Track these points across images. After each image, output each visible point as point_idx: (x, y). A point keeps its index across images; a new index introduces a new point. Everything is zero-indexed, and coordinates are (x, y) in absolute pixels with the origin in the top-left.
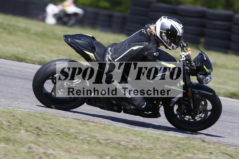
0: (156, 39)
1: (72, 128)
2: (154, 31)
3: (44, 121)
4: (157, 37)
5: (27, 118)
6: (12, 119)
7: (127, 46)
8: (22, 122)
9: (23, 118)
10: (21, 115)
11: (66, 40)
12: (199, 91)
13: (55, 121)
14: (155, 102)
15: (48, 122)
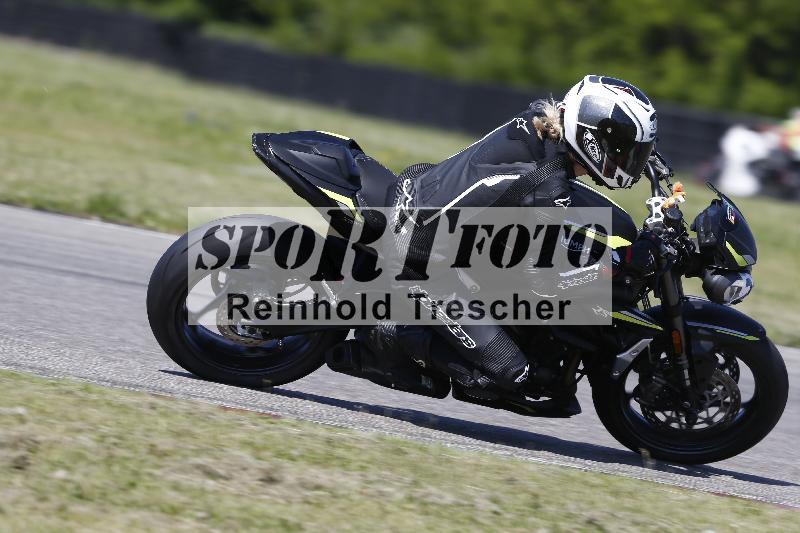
0: (563, 150)
1: (707, 525)
2: (557, 126)
3: (613, 499)
4: (568, 145)
5: (557, 489)
6: (508, 492)
7: (464, 174)
8: (541, 501)
9: (543, 488)
10: (535, 480)
11: (262, 150)
12: (710, 327)
13: (650, 501)
14: (562, 363)
15: (628, 502)
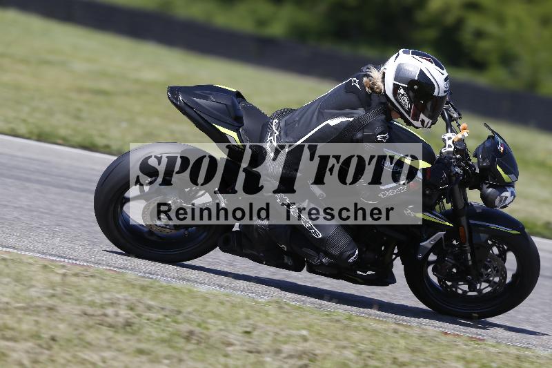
0: (384, 101)
2: (379, 84)
4: (387, 97)
7: (315, 117)
11: (174, 98)
14: (383, 248)
